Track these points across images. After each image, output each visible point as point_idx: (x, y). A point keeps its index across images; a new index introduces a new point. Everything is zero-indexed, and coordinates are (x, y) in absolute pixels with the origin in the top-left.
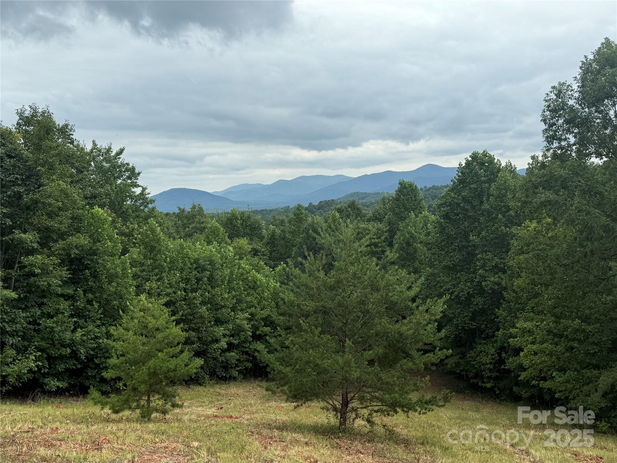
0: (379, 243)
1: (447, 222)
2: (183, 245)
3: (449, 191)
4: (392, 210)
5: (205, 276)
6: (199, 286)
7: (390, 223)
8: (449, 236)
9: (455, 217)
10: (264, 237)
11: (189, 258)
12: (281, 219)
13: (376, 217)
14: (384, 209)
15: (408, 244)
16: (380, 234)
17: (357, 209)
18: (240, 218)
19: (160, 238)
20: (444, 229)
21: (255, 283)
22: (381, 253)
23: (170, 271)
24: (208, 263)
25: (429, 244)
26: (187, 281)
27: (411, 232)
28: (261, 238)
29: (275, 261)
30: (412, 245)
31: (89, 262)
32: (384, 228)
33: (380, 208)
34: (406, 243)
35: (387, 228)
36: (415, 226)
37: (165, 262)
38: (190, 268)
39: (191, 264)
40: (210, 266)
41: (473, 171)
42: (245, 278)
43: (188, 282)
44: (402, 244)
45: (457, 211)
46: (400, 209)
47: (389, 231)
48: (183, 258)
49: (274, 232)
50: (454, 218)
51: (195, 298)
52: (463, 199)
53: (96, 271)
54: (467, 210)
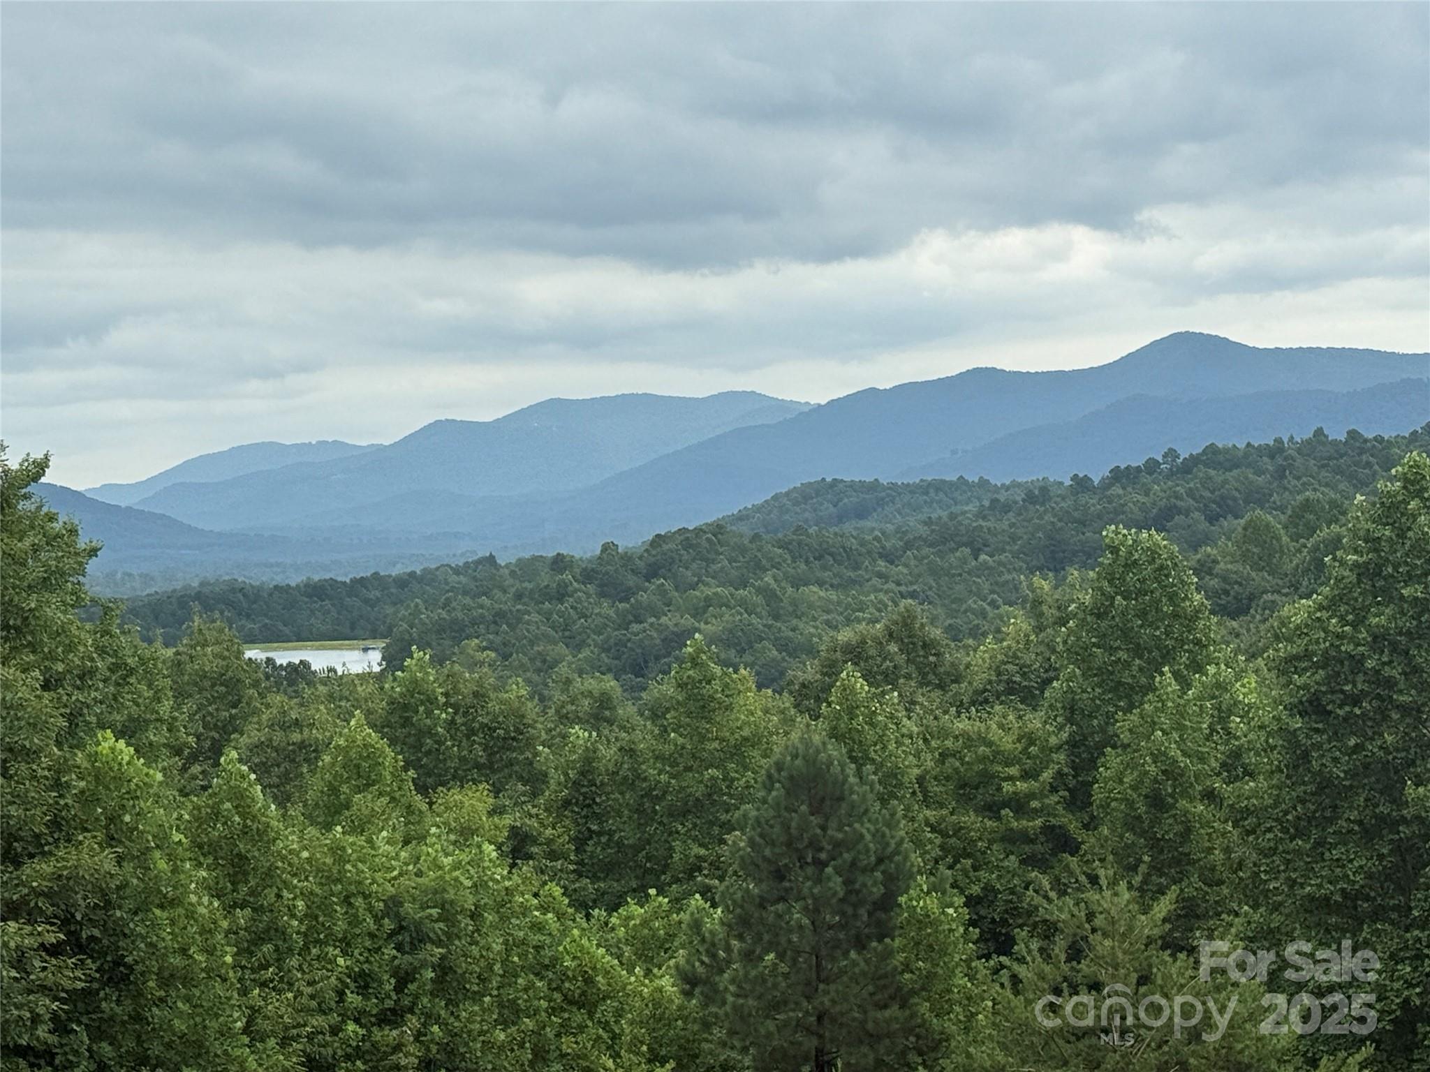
0: (1031, 796)
1: (1317, 731)
2: (343, 849)
3: (1321, 608)
4: (1080, 655)
5: (424, 964)
6: (406, 1002)
7: (1072, 710)
8: (1325, 784)
9: (1347, 709)
10: (546, 775)
11: (366, 897)
12: (596, 693)
13: (1009, 682)
14: (1042, 648)
15: (1157, 802)
16: (1036, 757)
17: (925, 646)
18: (442, 700)
19: (268, 825)
20: (1306, 756)
21: (589, 981)
22: (1042, 838)
23: (306, 948)
24: (434, 912)
25: (1247, 812)
26: (364, 981)
27: (1165, 754)
28: (536, 781)
29: (599, 879)
30: (1173, 806)
31: (96, 932)
32: (1049, 733)
33: (1028, 642)
34: (1146, 797)
35: (1065, 735)
36: (1180, 728)
37: (293, 916)
38: (372, 936)
39: (375, 917)
40: (441, 925)
41: (1410, 534)
42: (547, 962)
43: (366, 987)
44: (1131, 804)
45: (1355, 686)
46: (1112, 650)
47: (1073, 744)
48: (347, 901)
49: (589, 758)
50: (1340, 712)
51: (398, 1048)
52: (1375, 638)
53: (119, 962)
54: (1390, 683)
